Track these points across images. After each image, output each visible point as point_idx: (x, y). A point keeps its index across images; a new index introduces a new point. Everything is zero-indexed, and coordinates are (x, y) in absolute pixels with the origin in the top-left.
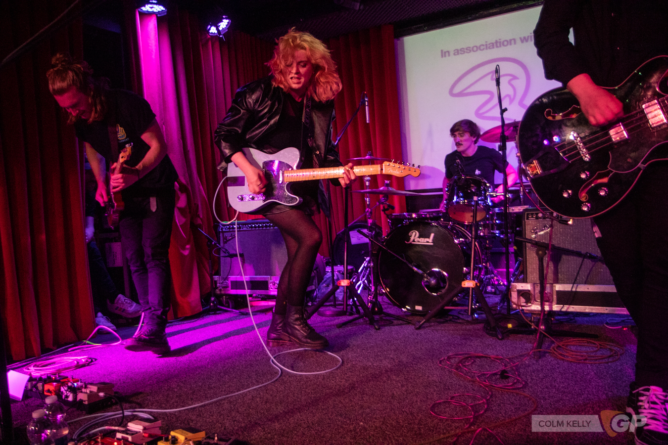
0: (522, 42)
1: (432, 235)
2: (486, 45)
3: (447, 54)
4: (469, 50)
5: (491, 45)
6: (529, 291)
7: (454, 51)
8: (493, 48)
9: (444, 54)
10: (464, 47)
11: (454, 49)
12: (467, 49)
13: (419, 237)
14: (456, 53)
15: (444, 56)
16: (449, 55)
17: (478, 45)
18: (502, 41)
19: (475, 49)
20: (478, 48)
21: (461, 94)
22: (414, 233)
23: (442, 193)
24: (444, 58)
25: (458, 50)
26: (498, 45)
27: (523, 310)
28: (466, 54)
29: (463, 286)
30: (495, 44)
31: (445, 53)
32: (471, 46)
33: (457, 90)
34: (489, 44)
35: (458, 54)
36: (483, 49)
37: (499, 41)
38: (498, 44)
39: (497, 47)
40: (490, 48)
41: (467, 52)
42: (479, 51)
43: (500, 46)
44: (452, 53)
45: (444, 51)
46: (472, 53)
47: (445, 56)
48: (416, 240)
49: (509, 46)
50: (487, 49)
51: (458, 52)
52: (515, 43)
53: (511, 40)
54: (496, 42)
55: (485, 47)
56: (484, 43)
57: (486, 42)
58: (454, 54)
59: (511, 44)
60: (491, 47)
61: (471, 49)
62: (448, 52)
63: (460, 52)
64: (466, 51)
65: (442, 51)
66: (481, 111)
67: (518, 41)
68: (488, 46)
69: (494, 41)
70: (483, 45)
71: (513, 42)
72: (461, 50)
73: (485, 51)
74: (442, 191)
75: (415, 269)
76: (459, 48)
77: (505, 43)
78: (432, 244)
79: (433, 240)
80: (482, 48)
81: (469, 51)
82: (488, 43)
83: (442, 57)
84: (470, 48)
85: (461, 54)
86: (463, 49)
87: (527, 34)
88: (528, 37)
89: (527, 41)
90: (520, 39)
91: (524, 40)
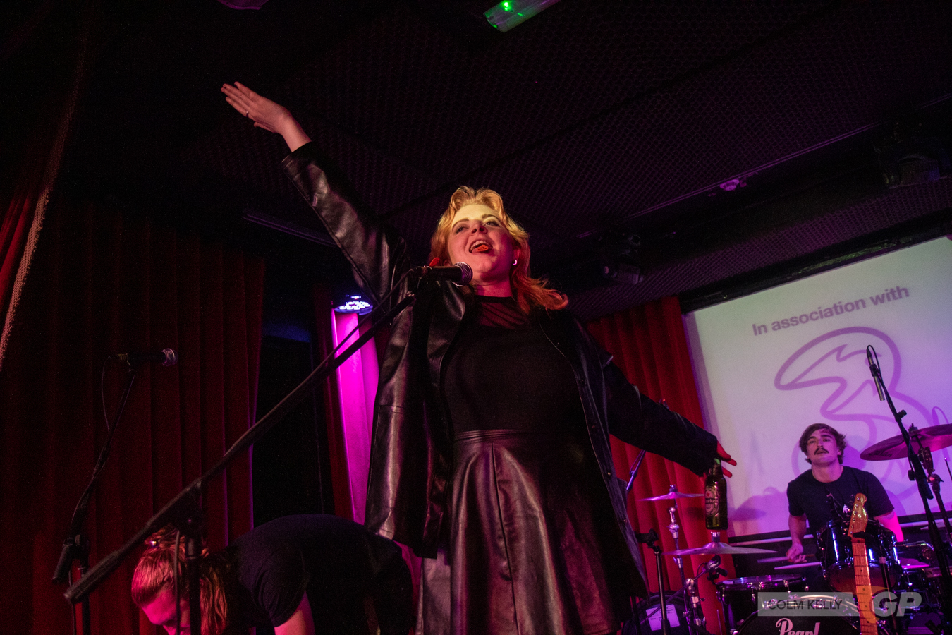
0: (876, 303)
1: (817, 627)
2: (821, 312)
3: (763, 329)
4: (795, 321)
5: (828, 311)
7: (773, 324)
8: (832, 315)
9: (758, 330)
10: (788, 317)
11: (773, 321)
12: (791, 319)
14: (776, 328)
15: (758, 332)
16: (766, 331)
17: (808, 313)
18: (843, 304)
19: (804, 319)
20: (810, 317)
21: (793, 385)
23: (790, 538)
24: (759, 336)
25: (778, 322)
26: (839, 310)
28: (791, 328)
30: (833, 310)
31: (759, 328)
32: (798, 315)
33: (786, 380)
34: (825, 310)
35: (779, 328)
36: (817, 318)
37: (838, 304)
38: (837, 309)
39: (837, 313)
40: (826, 316)
41: (793, 325)
42: (810, 322)
43: (842, 312)
44: (770, 327)
45: (757, 326)
46: (800, 325)
47: (760, 333)
49: (855, 311)
50: (822, 317)
51: (778, 326)
52: (864, 306)
53: (857, 302)
54: (835, 306)
55: (819, 315)
56: (818, 310)
57: (820, 308)
58: (774, 329)
59: (858, 308)
60: (828, 314)
61: (798, 319)
62: (764, 326)
63: (782, 325)
64: (789, 322)
65: (754, 326)
66: (831, 408)
67: (869, 302)
68: (824, 313)
69: (831, 306)
70: (816, 313)
71: (860, 304)
72: (782, 322)
73: (820, 320)
74: (789, 536)
76: (780, 320)
77: (850, 307)
80: (814, 316)
81: (795, 323)
82: (823, 309)
83: (756, 334)
84: (796, 318)
85: (784, 327)
86: (787, 320)
87: (880, 292)
88: (883, 295)
89: (882, 301)
90: (872, 298)
91: (878, 300)
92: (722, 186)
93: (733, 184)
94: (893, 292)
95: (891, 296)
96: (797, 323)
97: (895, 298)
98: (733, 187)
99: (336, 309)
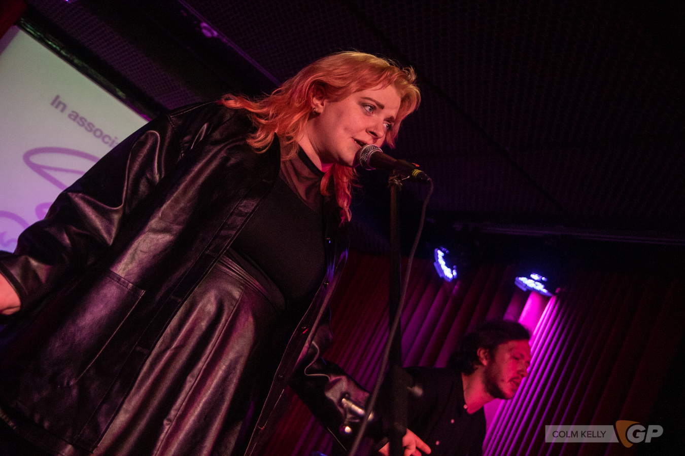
3: (61, 107)
4: (90, 127)
7: (73, 112)
9: (57, 103)
10: (89, 120)
11: (75, 110)
12: (89, 124)
14: (72, 117)
15: (56, 103)
16: (62, 111)
17: (105, 132)
19: (98, 133)
21: (38, 169)
24: (53, 108)
25: (78, 115)
28: (83, 129)
31: (60, 103)
32: (97, 126)
33: (37, 159)
35: (74, 120)
36: (107, 143)
41: (86, 129)
42: (100, 140)
44: (68, 112)
45: (60, 99)
46: (91, 135)
47: (57, 107)
51: (75, 117)
55: (110, 142)
56: (113, 138)
57: (116, 138)
58: (70, 116)
61: (94, 129)
62: (65, 106)
63: (78, 119)
64: (86, 124)
65: (58, 97)
70: (110, 138)
72: (81, 118)
76: (81, 114)
80: (107, 139)
81: (89, 129)
83: (53, 104)
84: (93, 126)
85: (78, 123)
86: (86, 120)
96: (90, 131)
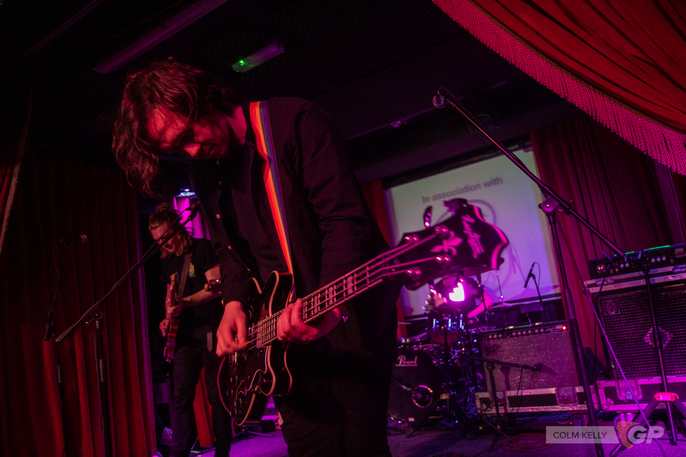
0: (485, 186)
1: (416, 358)
2: (458, 190)
5: (461, 190)
6: (488, 398)
7: (433, 197)
11: (433, 195)
12: (442, 194)
13: (406, 360)
16: (429, 201)
19: (449, 194)
20: (452, 193)
22: (402, 358)
26: (467, 190)
27: (485, 414)
29: (441, 398)
30: (464, 190)
31: (426, 199)
32: (446, 192)
35: (436, 199)
36: (456, 194)
39: (466, 191)
41: (443, 197)
42: (452, 196)
43: (469, 191)
44: (431, 199)
47: (426, 202)
48: (404, 363)
49: (475, 190)
52: (480, 188)
53: (476, 186)
54: (465, 188)
55: (457, 192)
57: (457, 188)
58: (433, 200)
59: (477, 188)
60: (462, 192)
61: (446, 195)
62: (428, 198)
63: (437, 197)
65: (423, 198)
67: (482, 186)
69: (463, 187)
70: (455, 191)
71: (478, 187)
75: (404, 387)
76: (437, 194)
77: (473, 188)
78: (416, 365)
79: (417, 362)
80: (454, 193)
83: (423, 202)
86: (440, 195)
87: (488, 180)
88: (490, 182)
89: (489, 185)
90: (484, 184)
91: (487, 185)
92: (392, 124)
93: (397, 124)
94: (494, 180)
95: (493, 183)
96: (445, 197)
97: (495, 184)
98: (398, 125)
99: (177, 196)
